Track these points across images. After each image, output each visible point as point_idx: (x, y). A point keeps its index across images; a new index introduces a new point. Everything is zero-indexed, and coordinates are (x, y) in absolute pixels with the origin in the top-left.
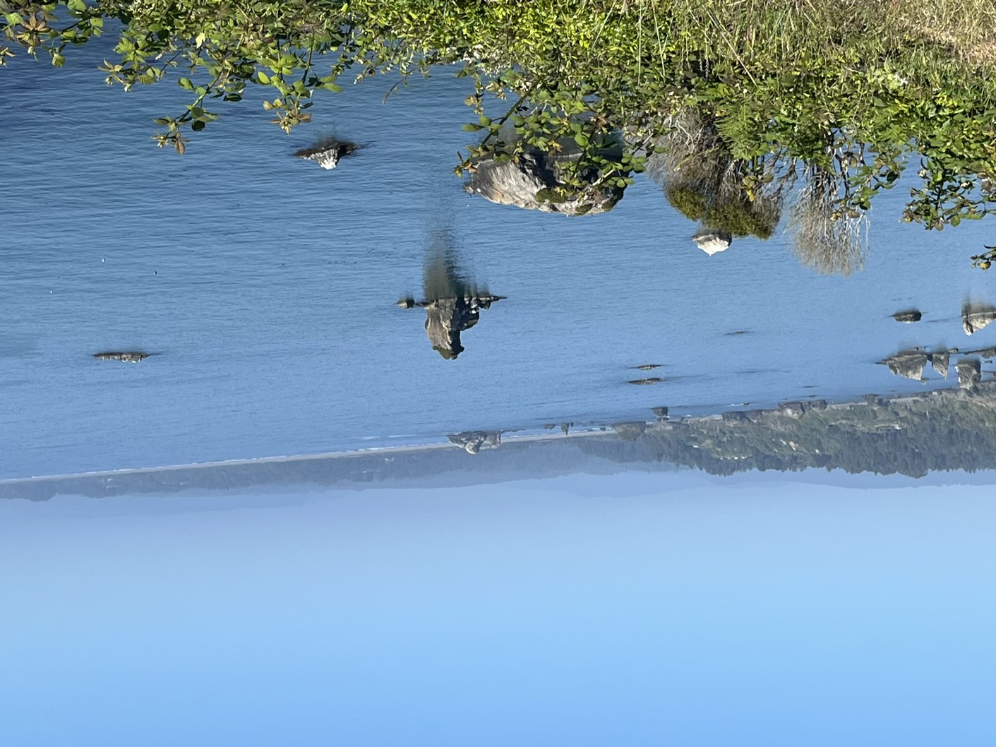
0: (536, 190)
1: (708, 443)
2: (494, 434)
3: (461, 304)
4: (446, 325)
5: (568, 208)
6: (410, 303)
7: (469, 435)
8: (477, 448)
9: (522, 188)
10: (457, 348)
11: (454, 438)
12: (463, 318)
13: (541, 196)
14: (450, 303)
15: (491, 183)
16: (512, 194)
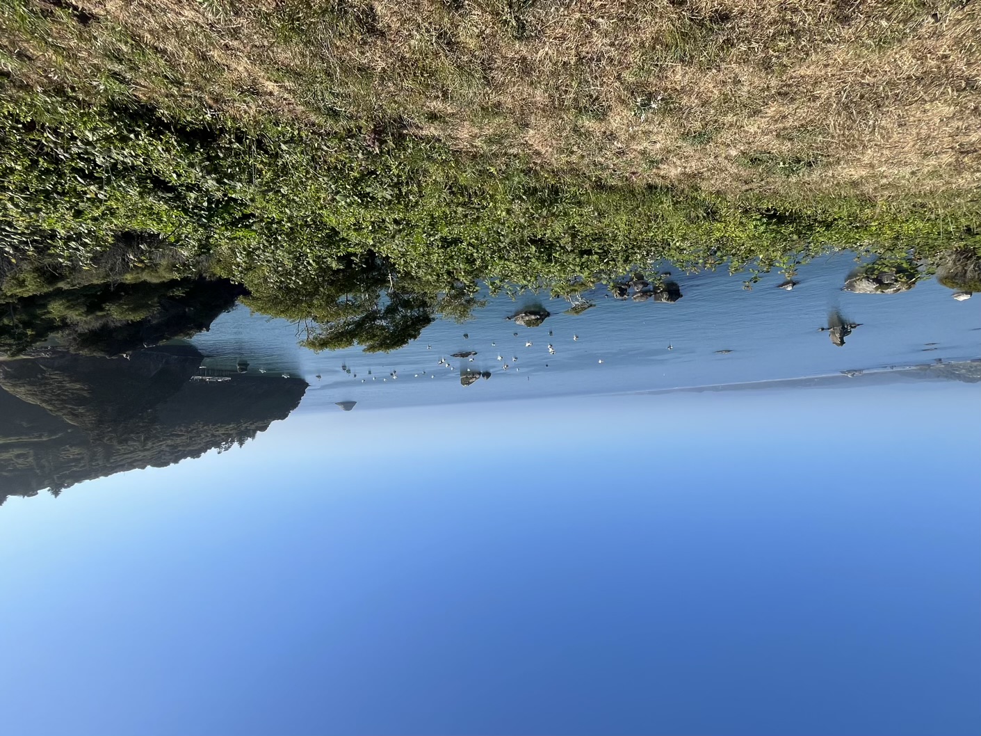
0: (874, 287)
1: (963, 371)
2: (860, 370)
3: (843, 328)
4: (838, 335)
5: (890, 291)
6: (823, 329)
7: (849, 371)
8: (853, 375)
9: (867, 287)
10: (842, 342)
11: (843, 372)
12: (845, 332)
13: (877, 289)
14: (839, 328)
15: (854, 287)
16: (864, 289)
